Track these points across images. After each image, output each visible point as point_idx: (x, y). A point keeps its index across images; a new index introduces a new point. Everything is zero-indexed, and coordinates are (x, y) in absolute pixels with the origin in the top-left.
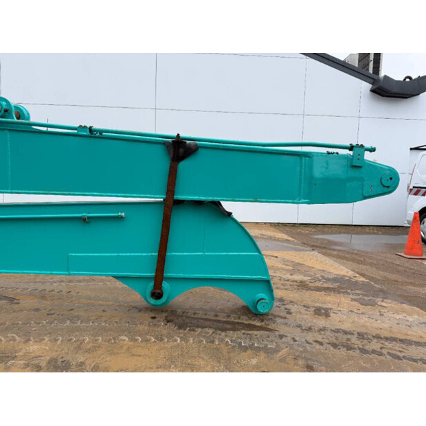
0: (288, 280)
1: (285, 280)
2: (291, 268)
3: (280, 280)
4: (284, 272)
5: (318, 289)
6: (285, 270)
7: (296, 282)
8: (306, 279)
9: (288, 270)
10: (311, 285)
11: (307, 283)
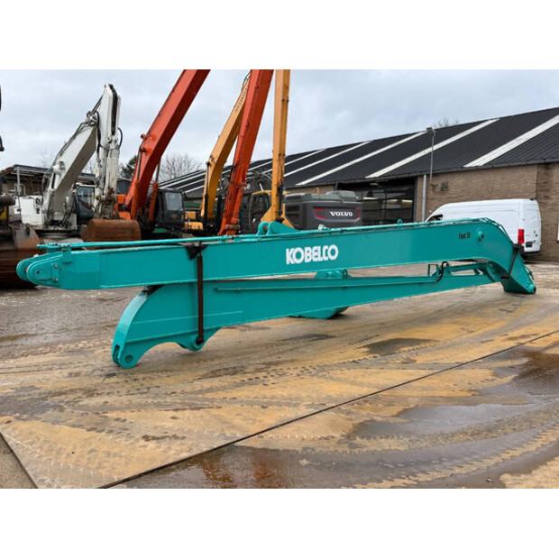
0: (108, 394)
1: (113, 393)
2: (109, 415)
3: (118, 392)
4: (117, 405)
5: (72, 391)
6: (117, 409)
7: (98, 394)
8: (86, 401)
9: (113, 409)
10: (80, 394)
11: (84, 396)
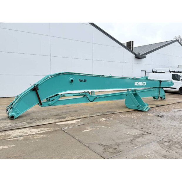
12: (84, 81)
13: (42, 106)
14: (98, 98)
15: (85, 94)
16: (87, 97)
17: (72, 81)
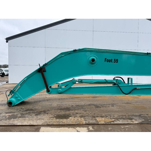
12: (113, 61)
13: (49, 93)
14: (138, 89)
15: (115, 81)
16: (118, 86)
17: (93, 60)
